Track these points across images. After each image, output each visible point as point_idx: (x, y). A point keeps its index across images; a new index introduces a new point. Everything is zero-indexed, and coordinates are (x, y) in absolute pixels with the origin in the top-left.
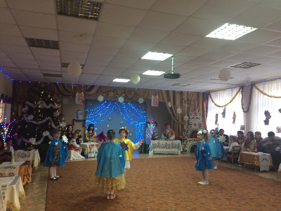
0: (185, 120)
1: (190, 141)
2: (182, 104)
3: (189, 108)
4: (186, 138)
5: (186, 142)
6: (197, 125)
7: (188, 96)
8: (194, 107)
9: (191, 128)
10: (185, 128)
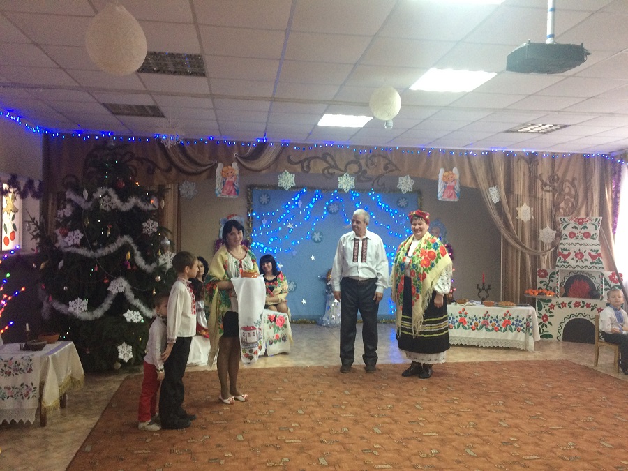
0: (545, 241)
1: (563, 305)
2: (533, 193)
3: (555, 205)
4: (549, 296)
5: (547, 307)
6: (586, 256)
7: (553, 167)
8: (573, 200)
9: (565, 264)
10: (544, 266)
